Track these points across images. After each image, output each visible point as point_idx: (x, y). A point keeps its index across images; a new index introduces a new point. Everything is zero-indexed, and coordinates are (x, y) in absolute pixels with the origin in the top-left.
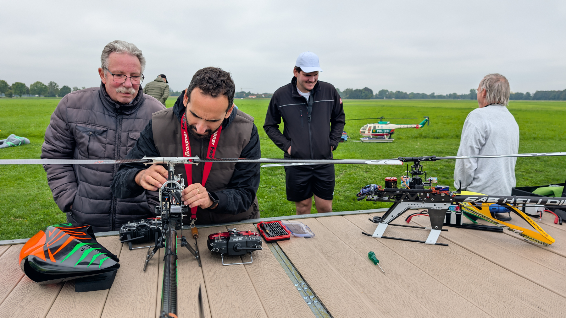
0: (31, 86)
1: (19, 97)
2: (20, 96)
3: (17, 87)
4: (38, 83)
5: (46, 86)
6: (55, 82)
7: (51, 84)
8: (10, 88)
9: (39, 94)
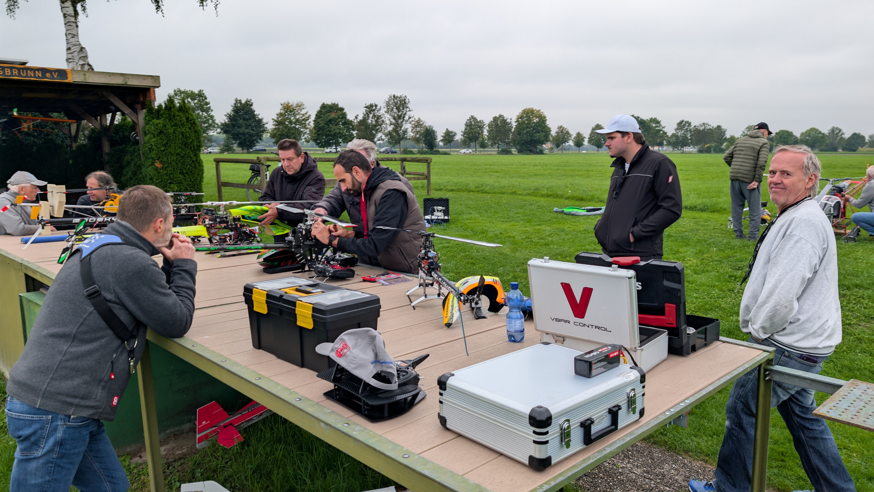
0: (802, 134)
4: (812, 129)
5: (823, 134)
7: (833, 130)
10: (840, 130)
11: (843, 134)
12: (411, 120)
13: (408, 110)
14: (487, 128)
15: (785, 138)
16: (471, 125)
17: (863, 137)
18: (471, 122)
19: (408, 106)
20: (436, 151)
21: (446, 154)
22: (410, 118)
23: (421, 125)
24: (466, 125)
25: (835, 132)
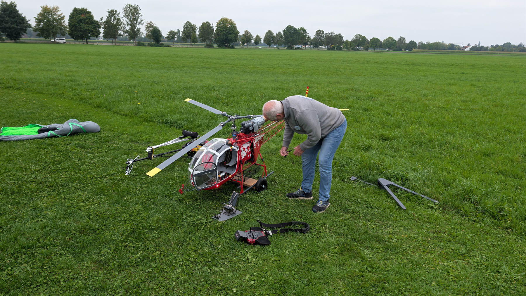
0: (384, 40)
1: (373, 50)
3: (373, 42)
4: (390, 38)
5: (395, 41)
6: (404, 37)
7: (400, 38)
8: (368, 43)
9: (389, 48)
10: (404, 39)
11: (405, 41)
12: (142, 22)
13: (140, 15)
14: (199, 30)
15: (375, 42)
16: (187, 27)
17: (416, 43)
18: (187, 25)
19: (140, 12)
20: (161, 44)
21: (168, 46)
23: (153, 26)
24: (184, 27)
25: (402, 40)
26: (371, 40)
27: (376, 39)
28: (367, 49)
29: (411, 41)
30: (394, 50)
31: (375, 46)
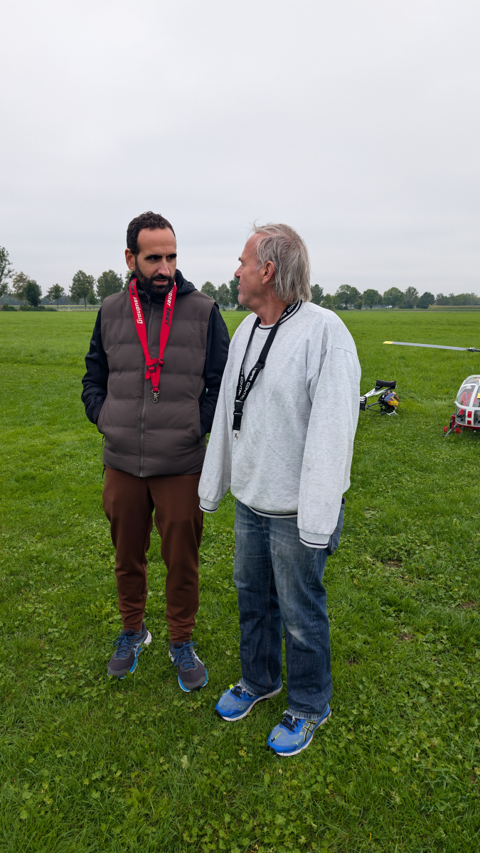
0: (385, 293)
1: (369, 308)
2: (371, 307)
3: (368, 296)
4: (394, 289)
5: (402, 293)
6: (414, 287)
7: (409, 289)
8: (361, 298)
9: (394, 305)
10: (415, 290)
11: (417, 293)
12: (11, 274)
13: (7, 263)
14: (97, 284)
15: (371, 296)
16: (79, 280)
17: (433, 296)
18: (79, 277)
19: (7, 258)
20: (41, 307)
21: (52, 310)
22: (9, 272)
23: (25, 279)
24: (74, 280)
25: (411, 291)
26: (365, 292)
27: (373, 291)
28: (359, 307)
29: (426, 293)
30: (401, 308)
31: (372, 303)
